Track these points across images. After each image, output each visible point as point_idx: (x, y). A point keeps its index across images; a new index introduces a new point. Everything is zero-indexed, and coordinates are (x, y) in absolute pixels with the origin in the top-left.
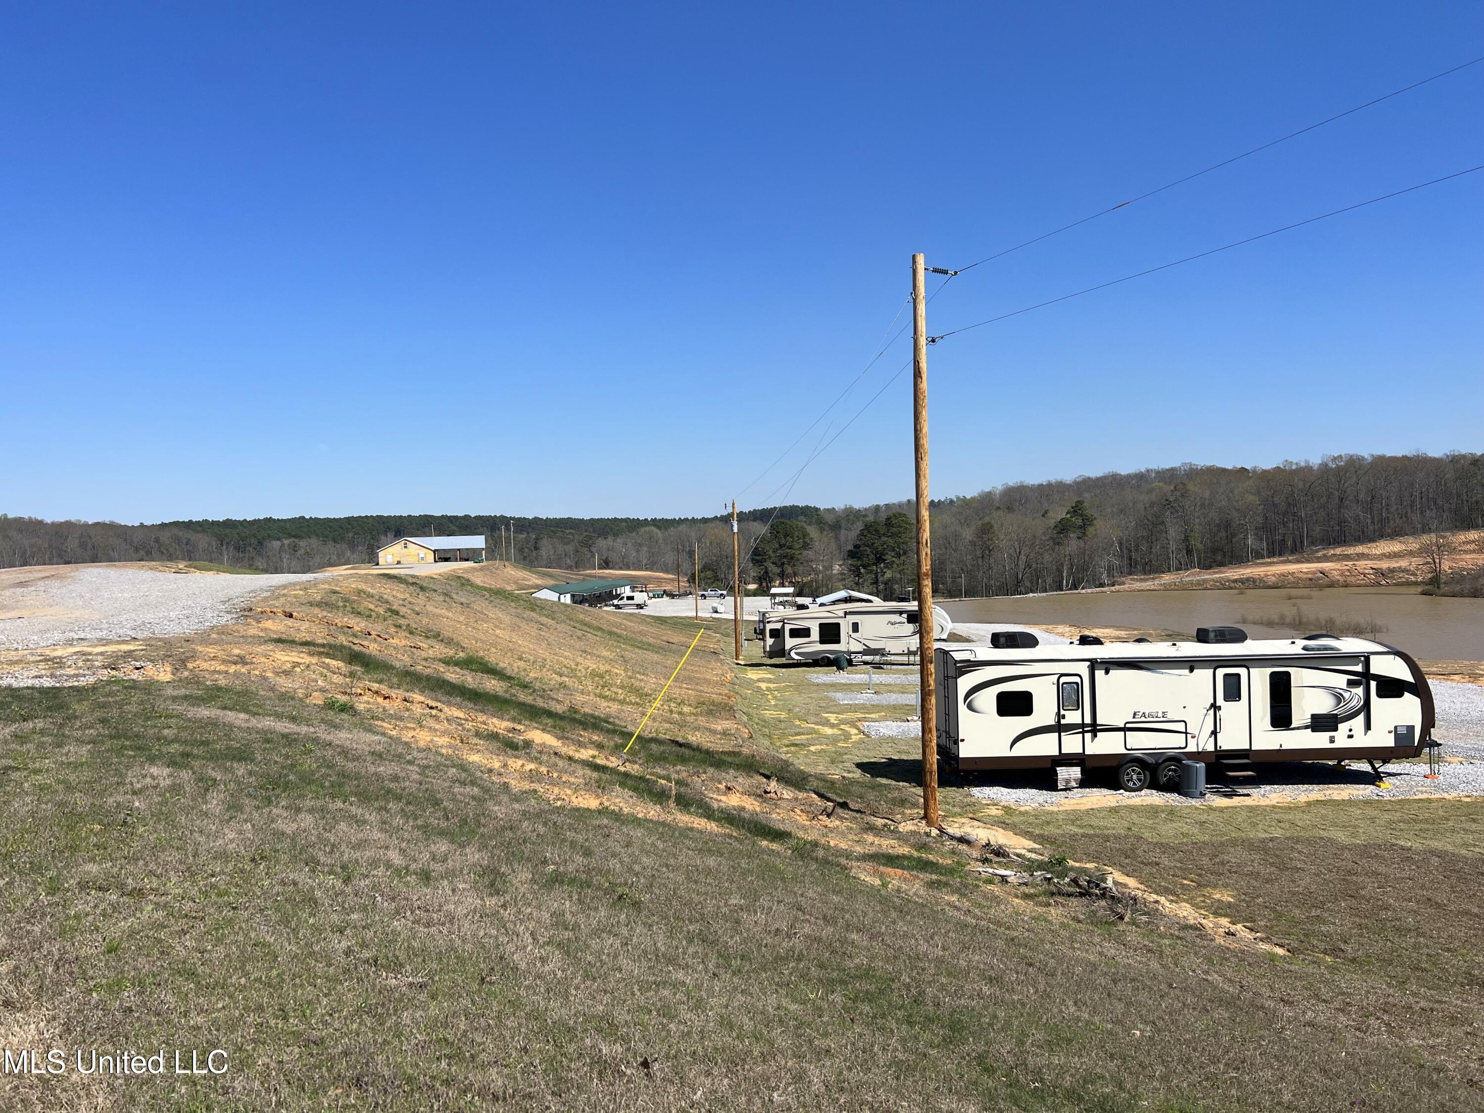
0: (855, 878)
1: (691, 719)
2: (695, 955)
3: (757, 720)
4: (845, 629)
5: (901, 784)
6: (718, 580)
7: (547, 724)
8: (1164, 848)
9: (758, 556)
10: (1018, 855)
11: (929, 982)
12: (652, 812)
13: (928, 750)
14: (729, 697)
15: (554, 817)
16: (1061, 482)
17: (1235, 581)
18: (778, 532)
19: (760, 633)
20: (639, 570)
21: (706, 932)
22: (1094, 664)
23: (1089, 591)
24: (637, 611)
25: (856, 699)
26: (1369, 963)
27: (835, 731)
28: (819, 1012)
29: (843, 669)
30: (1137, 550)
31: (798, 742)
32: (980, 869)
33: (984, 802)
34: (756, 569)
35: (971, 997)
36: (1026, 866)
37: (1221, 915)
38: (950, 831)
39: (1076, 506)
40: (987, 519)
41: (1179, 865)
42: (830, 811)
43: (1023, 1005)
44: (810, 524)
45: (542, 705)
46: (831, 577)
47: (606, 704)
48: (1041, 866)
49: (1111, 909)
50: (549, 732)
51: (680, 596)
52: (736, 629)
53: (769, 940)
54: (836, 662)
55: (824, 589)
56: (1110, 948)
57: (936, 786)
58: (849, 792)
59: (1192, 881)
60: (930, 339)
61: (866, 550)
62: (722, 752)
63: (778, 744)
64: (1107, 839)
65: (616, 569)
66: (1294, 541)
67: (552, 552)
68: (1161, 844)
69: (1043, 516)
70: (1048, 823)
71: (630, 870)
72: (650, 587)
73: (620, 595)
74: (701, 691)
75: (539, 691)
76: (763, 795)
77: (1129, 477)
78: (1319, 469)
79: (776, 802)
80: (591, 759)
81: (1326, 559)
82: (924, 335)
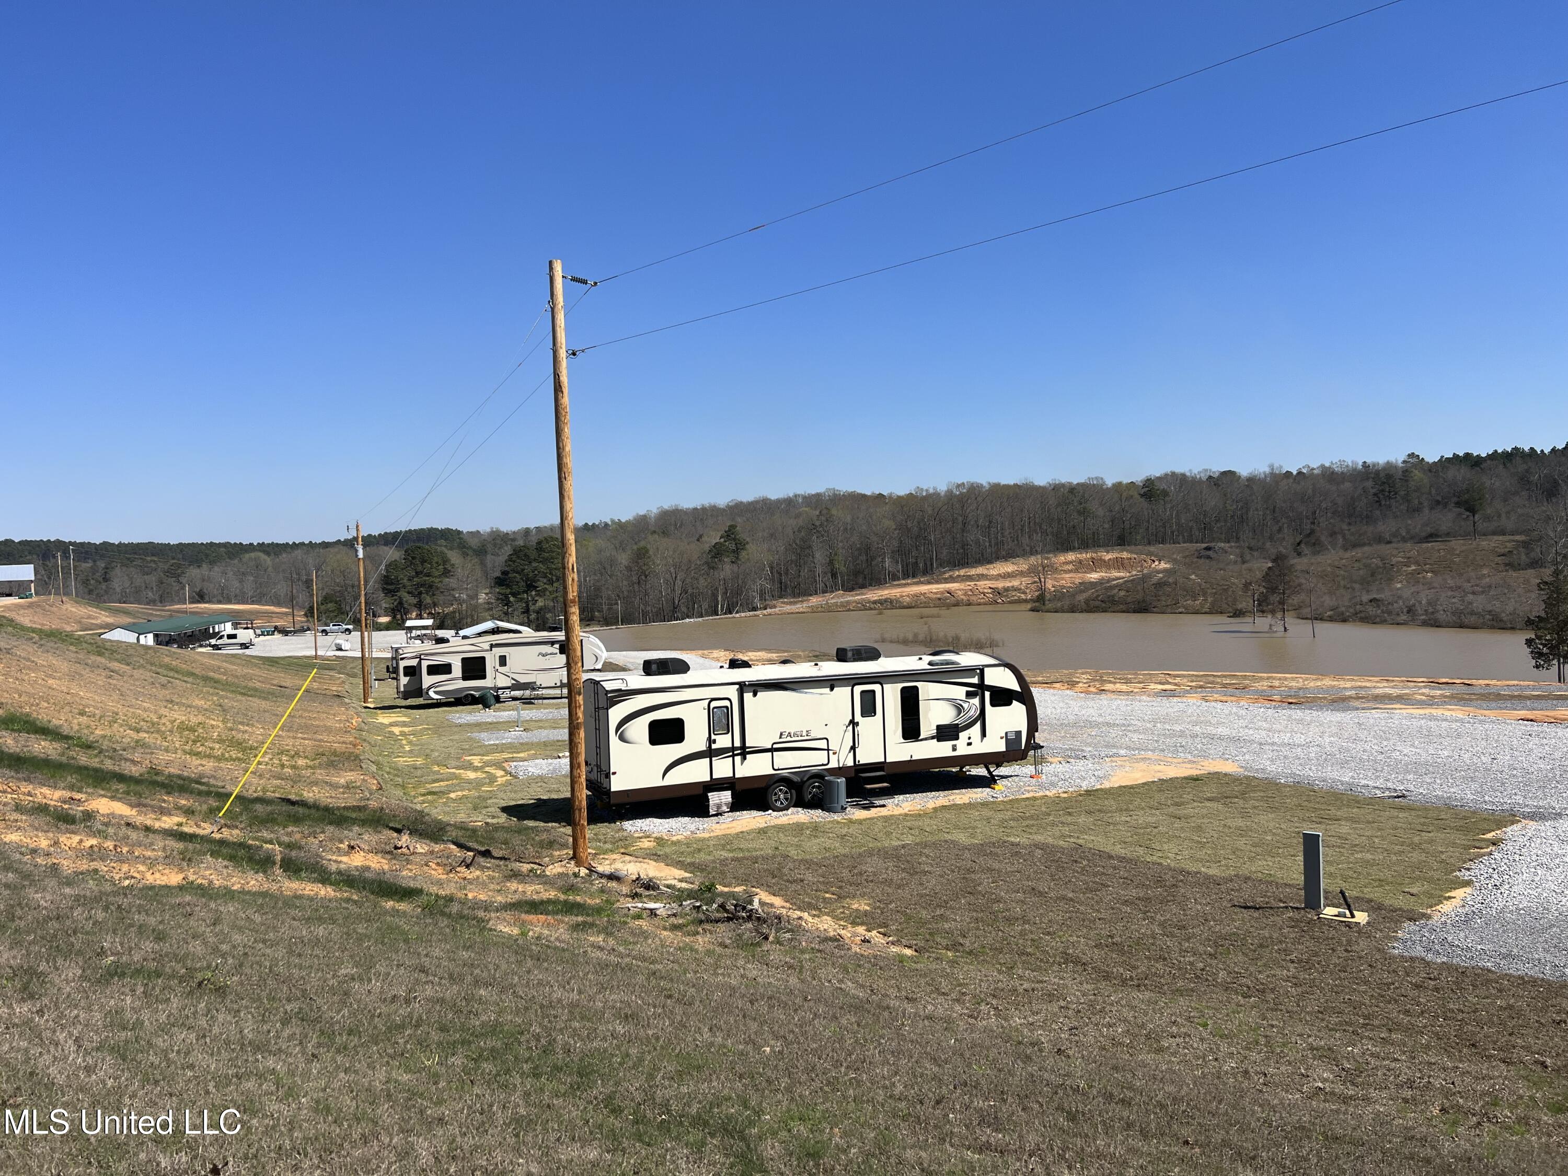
0: (491, 930)
1: (308, 773)
2: (291, 1037)
3: (388, 769)
4: (491, 662)
5: (550, 824)
6: (342, 613)
7: (117, 790)
8: (808, 864)
9: (389, 585)
10: (668, 886)
11: (561, 1030)
12: (253, 882)
13: (576, 786)
14: (355, 746)
15: (120, 900)
16: (715, 506)
17: (875, 602)
18: (413, 558)
19: (393, 671)
20: (243, 603)
21: (306, 1009)
22: (743, 687)
23: (743, 614)
24: (241, 652)
25: (504, 738)
26: (983, 953)
27: (480, 775)
28: (435, 1078)
29: (489, 707)
30: (787, 574)
31: (437, 790)
32: (629, 905)
33: (636, 835)
34: (388, 599)
35: (604, 1039)
36: (677, 896)
37: (858, 924)
38: (600, 869)
39: (729, 530)
40: (642, 544)
41: (821, 879)
42: (469, 861)
43: (657, 1039)
44: (451, 549)
45: (111, 767)
46: (475, 608)
47: (199, 762)
48: (691, 895)
49: (756, 930)
50: (120, 800)
51: (295, 632)
52: (363, 668)
53: (384, 1009)
54: (483, 700)
55: (469, 620)
56: (753, 970)
57: (586, 824)
58: (492, 838)
59: (833, 894)
60: (570, 352)
61: (515, 577)
62: (344, 808)
63: (413, 793)
64: (755, 860)
65: (213, 603)
66: (926, 564)
67: (127, 584)
68: (806, 861)
69: (698, 540)
70: (699, 850)
71: (216, 950)
72: (258, 623)
73: (219, 633)
74: (320, 741)
75: (107, 751)
76: (392, 852)
77: (779, 502)
78: (946, 495)
79: (407, 858)
80: (176, 828)
81: (952, 580)
82: (564, 346)
